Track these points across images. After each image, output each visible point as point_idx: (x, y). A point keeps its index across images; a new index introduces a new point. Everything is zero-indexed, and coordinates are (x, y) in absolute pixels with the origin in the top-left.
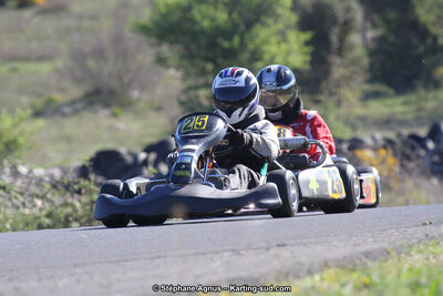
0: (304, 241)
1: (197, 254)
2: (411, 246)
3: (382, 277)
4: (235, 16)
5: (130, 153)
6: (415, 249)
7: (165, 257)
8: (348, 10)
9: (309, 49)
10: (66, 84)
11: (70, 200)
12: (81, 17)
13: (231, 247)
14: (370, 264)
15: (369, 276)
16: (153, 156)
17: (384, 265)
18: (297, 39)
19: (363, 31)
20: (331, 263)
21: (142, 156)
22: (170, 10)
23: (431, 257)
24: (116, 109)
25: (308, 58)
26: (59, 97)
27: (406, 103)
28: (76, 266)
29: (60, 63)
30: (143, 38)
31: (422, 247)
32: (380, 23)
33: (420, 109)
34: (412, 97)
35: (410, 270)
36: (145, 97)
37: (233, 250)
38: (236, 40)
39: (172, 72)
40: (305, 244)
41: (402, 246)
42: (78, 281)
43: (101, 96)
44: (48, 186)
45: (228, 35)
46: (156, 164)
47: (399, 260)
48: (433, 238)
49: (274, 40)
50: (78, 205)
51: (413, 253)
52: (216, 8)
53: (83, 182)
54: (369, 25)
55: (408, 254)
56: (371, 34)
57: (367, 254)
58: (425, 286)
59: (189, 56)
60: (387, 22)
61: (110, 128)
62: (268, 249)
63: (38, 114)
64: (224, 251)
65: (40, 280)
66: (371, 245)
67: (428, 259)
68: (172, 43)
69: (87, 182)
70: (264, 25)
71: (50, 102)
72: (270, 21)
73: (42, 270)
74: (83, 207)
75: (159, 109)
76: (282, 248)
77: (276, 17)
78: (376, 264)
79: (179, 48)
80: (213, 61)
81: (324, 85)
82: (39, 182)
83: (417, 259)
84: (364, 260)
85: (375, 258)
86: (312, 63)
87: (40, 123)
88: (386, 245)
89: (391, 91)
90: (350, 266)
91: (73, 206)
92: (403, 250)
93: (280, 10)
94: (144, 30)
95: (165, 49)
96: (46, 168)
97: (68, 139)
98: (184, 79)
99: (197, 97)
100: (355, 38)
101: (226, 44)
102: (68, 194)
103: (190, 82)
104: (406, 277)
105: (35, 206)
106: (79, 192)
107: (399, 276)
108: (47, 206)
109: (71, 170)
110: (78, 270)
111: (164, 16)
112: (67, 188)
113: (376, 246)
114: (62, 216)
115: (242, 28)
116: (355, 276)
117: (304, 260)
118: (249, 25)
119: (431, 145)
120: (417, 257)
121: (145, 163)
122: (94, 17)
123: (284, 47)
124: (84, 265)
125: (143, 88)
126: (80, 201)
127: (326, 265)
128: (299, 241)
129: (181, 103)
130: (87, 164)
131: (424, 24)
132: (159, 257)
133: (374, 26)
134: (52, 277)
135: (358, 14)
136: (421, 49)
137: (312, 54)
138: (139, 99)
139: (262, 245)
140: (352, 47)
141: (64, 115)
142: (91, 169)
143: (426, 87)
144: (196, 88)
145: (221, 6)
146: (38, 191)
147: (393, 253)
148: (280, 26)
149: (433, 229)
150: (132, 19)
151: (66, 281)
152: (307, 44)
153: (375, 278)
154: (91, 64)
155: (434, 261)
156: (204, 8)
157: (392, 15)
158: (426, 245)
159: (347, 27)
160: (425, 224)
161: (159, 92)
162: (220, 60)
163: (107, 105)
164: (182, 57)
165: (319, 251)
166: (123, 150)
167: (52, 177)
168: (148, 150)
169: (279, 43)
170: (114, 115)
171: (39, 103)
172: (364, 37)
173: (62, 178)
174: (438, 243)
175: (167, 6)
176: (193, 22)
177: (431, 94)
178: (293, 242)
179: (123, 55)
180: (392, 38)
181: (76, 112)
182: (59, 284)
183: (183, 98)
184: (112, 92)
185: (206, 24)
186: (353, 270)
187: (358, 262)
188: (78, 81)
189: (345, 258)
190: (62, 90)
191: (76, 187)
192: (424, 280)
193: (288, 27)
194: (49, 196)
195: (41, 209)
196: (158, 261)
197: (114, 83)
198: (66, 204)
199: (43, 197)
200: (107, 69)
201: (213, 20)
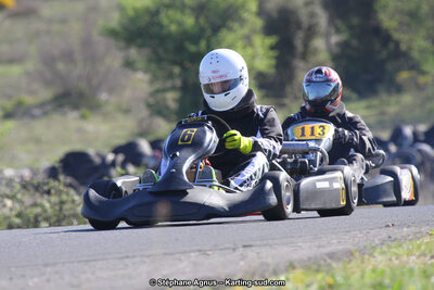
0: (270, 242)
1: (165, 254)
2: (374, 248)
3: (347, 278)
4: (202, 21)
5: (98, 155)
6: (378, 250)
7: (134, 257)
8: (312, 15)
9: (274, 53)
10: (35, 86)
11: (39, 201)
12: (50, 21)
13: (198, 248)
14: (334, 265)
15: (333, 276)
16: (121, 158)
17: (348, 266)
18: (262, 43)
19: (327, 36)
20: (296, 264)
21: (110, 157)
22: (138, 14)
23: (394, 258)
24: (85, 111)
25: (273, 62)
26: (29, 100)
27: (368, 107)
28: (46, 265)
29: (30, 66)
30: (112, 42)
31: (385, 248)
32: (343, 28)
33: (383, 113)
34: (375, 102)
35: (374, 271)
36: (114, 99)
37: (200, 251)
38: (203, 44)
39: (140, 76)
40: (270, 246)
41: (365, 247)
42: (48, 281)
43: (71, 99)
44: (18, 187)
45: (195, 39)
46: (123, 165)
47: (363, 262)
48: (395, 239)
49: (240, 44)
50: (47, 205)
51: (376, 254)
52: (183, 12)
53: (53, 183)
54: (333, 30)
55: (371, 255)
56: (335, 39)
57: (331, 256)
58: (388, 287)
59: (157, 59)
60: (351, 27)
61: (80, 130)
62: (234, 250)
63: (8, 116)
64: (191, 251)
65: (11, 279)
66: (335, 247)
67: (390, 260)
68: (140, 46)
69: (56, 183)
70: (230, 29)
71: (20, 104)
72: (236, 25)
73: (13, 269)
74: (52, 207)
75: (127, 111)
76: (248, 249)
77: (242, 21)
78: (340, 265)
79: (147, 51)
80: (181, 64)
81: (288, 89)
82: (9, 182)
83: (379, 260)
84: (329, 261)
85: (339, 260)
86: (277, 66)
87: (10, 124)
88: (350, 247)
89: (354, 96)
90: (314, 267)
91: (42, 206)
92: (366, 251)
93: (245, 15)
94: (113, 33)
95: (133, 52)
96: (16, 168)
97: (37, 141)
98: (152, 82)
99: (164, 100)
100: (319, 43)
101: (192, 48)
102: (38, 195)
103: (158, 85)
104: (369, 278)
105: (4, 206)
106: (48, 192)
107: (362, 277)
108: (17, 206)
109: (41, 171)
110: (49, 269)
111: (132, 20)
112: (37, 188)
113: (340, 247)
114: (31, 216)
115: (208, 32)
116: (320, 276)
117: (269, 260)
118: (216, 29)
119: (393, 148)
120: (380, 258)
121: (113, 164)
122: (64, 21)
123: (250, 51)
124: (55, 264)
125: (111, 91)
126: (49, 202)
127: (291, 266)
128: (265, 242)
129: (149, 106)
130: (57, 165)
131: (386, 31)
132: (128, 257)
133: (338, 31)
134: (23, 276)
135: (322, 19)
136: (384, 54)
137: (277, 58)
138: (107, 102)
139: (228, 246)
140: (315, 51)
141: (33, 117)
142: (60, 170)
143: (389, 91)
144: (164, 90)
145: (188, 11)
146: (8, 191)
147: (357, 254)
148: (245, 31)
149: (396, 231)
150: (101, 22)
151: (35, 280)
152: (272, 48)
153: (339, 279)
154: (61, 66)
155: (396, 262)
156: (171, 13)
157: (355, 21)
158: (389, 247)
159: (311, 32)
160: (388, 226)
161: (127, 94)
162: (188, 64)
163: (76, 107)
164: (150, 61)
165: (285, 252)
166: (91, 152)
167: (22, 177)
168: (116, 151)
169: (244, 47)
170: (83, 117)
171: (9, 105)
172: (328, 42)
173: (32, 178)
174: (400, 246)
175: (135, 10)
176: (160, 26)
177: (393, 99)
178: (258, 243)
179: (92, 58)
180: (355, 43)
181: (45, 114)
182: (31, 284)
183: (151, 101)
184: (81, 95)
185: (173, 28)
186: (318, 271)
187: (322, 262)
188: (48, 83)
189: (310, 259)
190: (32, 93)
191: (46, 188)
192: (387, 281)
193: (253, 31)
194: (19, 196)
195: (11, 209)
196: (127, 261)
197: (83, 86)
198: (35, 205)
199: (12, 197)
200: (77, 72)
201: (180, 24)
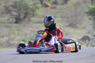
43: (72, 25)
79: (94, 17)
94: (87, 13)
95: (91, 17)
111: (91, 10)
129: (93, 27)
154: (70, 19)
163: (73, 27)
170: (74, 29)
175: (92, 8)
